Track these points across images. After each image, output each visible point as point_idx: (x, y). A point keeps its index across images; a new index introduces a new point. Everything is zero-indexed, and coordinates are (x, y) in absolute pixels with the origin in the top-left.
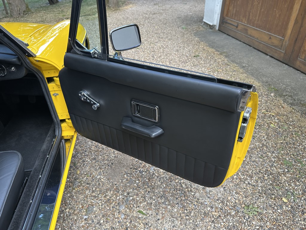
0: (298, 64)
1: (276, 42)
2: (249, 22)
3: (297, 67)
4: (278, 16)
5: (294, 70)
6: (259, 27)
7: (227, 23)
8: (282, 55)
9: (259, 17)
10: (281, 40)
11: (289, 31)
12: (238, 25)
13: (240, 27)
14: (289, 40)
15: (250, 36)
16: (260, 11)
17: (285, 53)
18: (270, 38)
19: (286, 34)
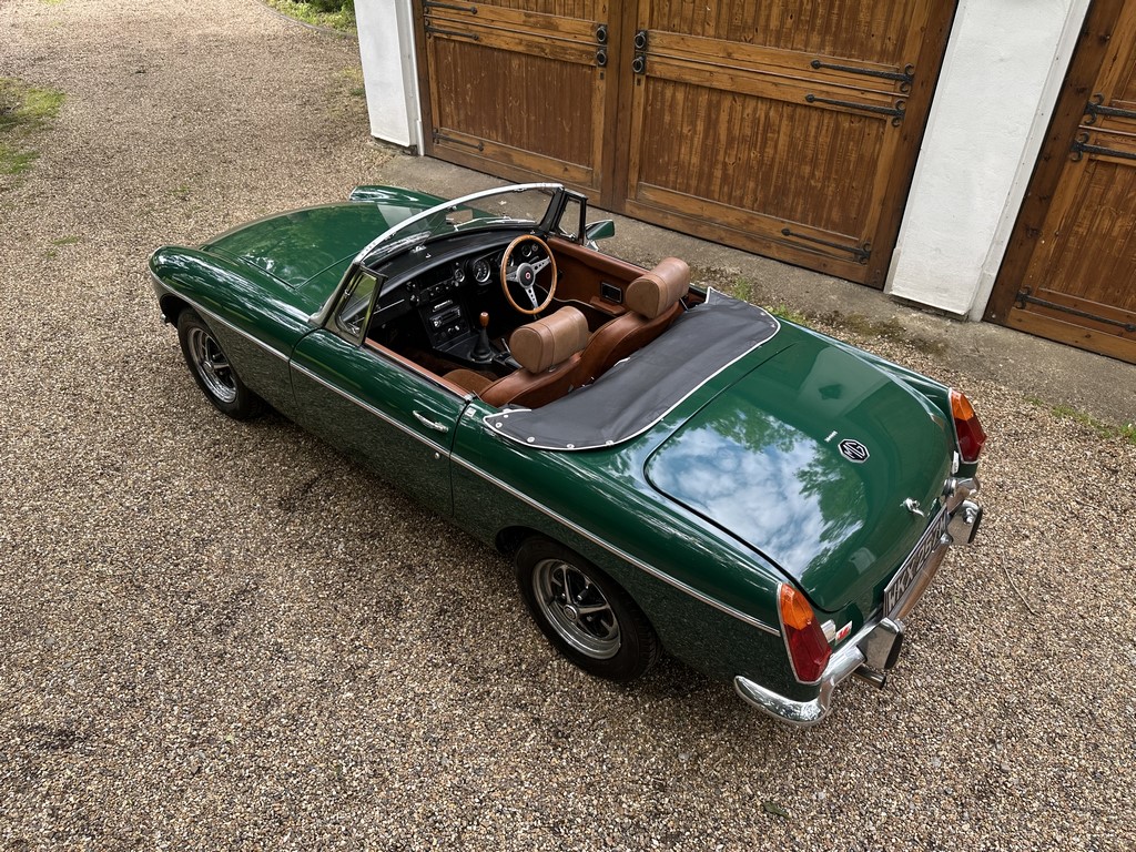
0: (628, 208)
1: (579, 176)
2: (508, 138)
3: (628, 213)
4: (567, 130)
5: (624, 218)
6: (536, 150)
7: (448, 140)
8: (598, 197)
9: (528, 132)
10: (588, 171)
11: (598, 157)
12: (483, 145)
13: (488, 150)
14: (602, 171)
15: (521, 166)
16: (528, 121)
17: (602, 194)
18: (566, 169)
19: (593, 161)
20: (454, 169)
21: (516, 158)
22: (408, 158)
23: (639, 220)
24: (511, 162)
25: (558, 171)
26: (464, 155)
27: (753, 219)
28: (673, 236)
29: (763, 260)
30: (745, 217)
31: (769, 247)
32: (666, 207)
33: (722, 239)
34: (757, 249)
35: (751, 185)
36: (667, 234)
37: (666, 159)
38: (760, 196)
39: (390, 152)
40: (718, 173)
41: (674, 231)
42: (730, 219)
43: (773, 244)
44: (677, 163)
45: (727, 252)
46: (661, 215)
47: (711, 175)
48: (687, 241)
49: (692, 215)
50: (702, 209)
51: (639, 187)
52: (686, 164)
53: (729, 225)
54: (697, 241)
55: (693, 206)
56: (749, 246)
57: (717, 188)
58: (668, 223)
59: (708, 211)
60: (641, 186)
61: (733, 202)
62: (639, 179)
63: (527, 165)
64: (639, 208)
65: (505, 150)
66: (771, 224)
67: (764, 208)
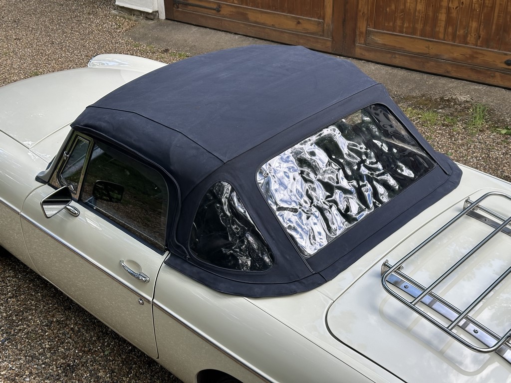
0: (358, 52)
6: (269, 8)
7: (187, 5)
8: (329, 44)
10: (319, 23)
11: (329, 10)
12: (219, 7)
13: (225, 11)
14: (333, 22)
15: (256, 22)
17: (333, 41)
18: (299, 23)
19: (324, 14)
20: (194, 29)
21: (252, 16)
22: (151, 22)
23: (368, 61)
24: (247, 19)
25: (291, 24)
26: (203, 16)
27: (477, 53)
28: (402, 73)
29: (489, 88)
30: (469, 52)
31: (494, 77)
32: (394, 48)
33: (448, 72)
34: (482, 78)
35: (474, 25)
36: (395, 71)
37: (393, 7)
38: (482, 33)
39: (134, 18)
40: (443, 17)
41: (402, 68)
42: (455, 55)
43: (497, 74)
44: (403, 11)
45: (455, 83)
46: (389, 55)
47: (435, 19)
48: (416, 76)
49: (419, 54)
50: (428, 47)
51: (368, 33)
52: (412, 11)
53: (454, 60)
54: (425, 76)
55: (419, 46)
56: (474, 77)
57: (442, 30)
58: (397, 62)
59: (434, 50)
60: (371, 31)
61: (457, 41)
62: (368, 25)
63: (262, 21)
64: (368, 50)
65: (241, 10)
66: (494, 57)
67: (487, 43)
